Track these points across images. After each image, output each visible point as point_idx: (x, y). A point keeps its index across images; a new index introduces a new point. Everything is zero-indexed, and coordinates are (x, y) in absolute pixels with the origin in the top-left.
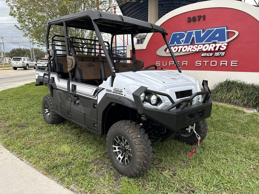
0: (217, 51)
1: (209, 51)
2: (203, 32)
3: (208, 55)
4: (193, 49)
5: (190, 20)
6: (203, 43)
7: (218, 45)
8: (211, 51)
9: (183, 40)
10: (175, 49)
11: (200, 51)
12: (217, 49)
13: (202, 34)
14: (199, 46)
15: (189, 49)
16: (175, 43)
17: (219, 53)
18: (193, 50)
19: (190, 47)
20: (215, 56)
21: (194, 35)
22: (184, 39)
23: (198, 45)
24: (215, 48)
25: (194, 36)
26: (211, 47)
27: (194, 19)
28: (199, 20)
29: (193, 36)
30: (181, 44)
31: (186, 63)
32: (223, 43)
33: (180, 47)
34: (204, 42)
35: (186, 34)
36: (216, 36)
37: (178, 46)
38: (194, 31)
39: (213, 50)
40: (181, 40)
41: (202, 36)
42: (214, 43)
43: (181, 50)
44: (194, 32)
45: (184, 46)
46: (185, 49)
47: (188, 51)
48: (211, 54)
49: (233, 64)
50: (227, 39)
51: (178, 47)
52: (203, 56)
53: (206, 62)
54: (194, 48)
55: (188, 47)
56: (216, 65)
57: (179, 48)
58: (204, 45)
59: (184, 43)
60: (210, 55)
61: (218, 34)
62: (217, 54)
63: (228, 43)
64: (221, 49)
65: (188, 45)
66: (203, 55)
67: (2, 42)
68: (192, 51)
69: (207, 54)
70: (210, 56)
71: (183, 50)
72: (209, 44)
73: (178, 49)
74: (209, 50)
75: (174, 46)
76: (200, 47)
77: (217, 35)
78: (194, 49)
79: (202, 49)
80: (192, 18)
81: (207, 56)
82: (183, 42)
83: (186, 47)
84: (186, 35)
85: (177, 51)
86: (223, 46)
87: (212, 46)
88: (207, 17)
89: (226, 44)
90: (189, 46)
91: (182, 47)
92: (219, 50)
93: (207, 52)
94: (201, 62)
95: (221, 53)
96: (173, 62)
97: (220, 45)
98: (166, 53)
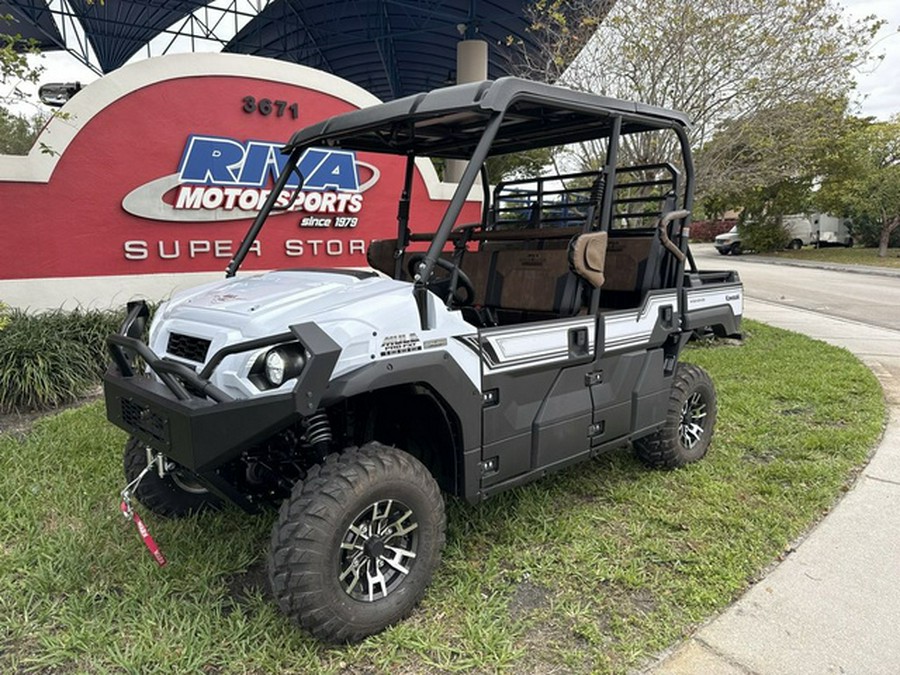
0: (340, 215)
1: (322, 213)
3: (319, 223)
7: (343, 198)
8: (327, 214)
9: (239, 169)
10: (213, 198)
11: (296, 209)
12: (341, 209)
16: (209, 173)
17: (345, 219)
20: (338, 227)
21: (271, 157)
22: (241, 164)
23: (290, 191)
24: (336, 205)
25: (274, 161)
26: (326, 203)
27: (263, 109)
29: (268, 161)
30: (233, 181)
32: (353, 194)
33: (232, 193)
34: (306, 185)
35: (245, 149)
36: (334, 172)
37: (223, 188)
39: (332, 209)
40: (229, 168)
43: (236, 204)
44: (271, 149)
45: (245, 188)
46: (249, 199)
47: (259, 207)
48: (328, 222)
50: (360, 185)
51: (223, 191)
52: (307, 227)
53: (315, 242)
55: (260, 194)
57: (226, 193)
58: (306, 192)
59: (241, 181)
60: (325, 224)
61: (337, 168)
62: (341, 222)
63: (362, 194)
64: (351, 208)
66: (306, 222)
69: (317, 220)
70: (324, 227)
71: (243, 203)
72: (322, 193)
73: (226, 198)
74: (323, 209)
77: (336, 171)
79: (303, 205)
80: (257, 101)
81: (319, 227)
82: (236, 177)
83: (252, 193)
84: (245, 155)
85: (223, 204)
86: (353, 201)
87: (330, 199)
89: (360, 198)
90: (264, 193)
91: (238, 192)
92: (347, 213)
93: (317, 214)
94: (301, 242)
95: (349, 219)
96: (207, 243)
97: (348, 197)
98: (175, 208)
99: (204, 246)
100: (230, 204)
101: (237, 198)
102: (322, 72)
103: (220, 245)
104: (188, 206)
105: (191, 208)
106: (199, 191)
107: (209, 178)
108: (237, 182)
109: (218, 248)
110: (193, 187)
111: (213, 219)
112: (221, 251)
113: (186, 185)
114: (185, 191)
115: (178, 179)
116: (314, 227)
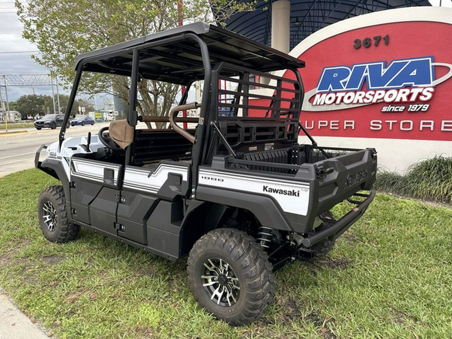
0: (413, 103)
1: (397, 103)
2: (385, 67)
3: (395, 109)
4: (365, 97)
5: (358, 45)
6: (385, 87)
7: (415, 92)
8: (401, 103)
9: (346, 82)
10: (330, 98)
11: (379, 101)
12: (413, 99)
13: (384, 71)
14: (378, 92)
15: (358, 97)
16: (330, 86)
17: (417, 106)
18: (366, 101)
19: (360, 95)
20: (410, 112)
21: (366, 72)
22: (348, 79)
23: (375, 91)
24: (409, 96)
25: (368, 74)
26: (402, 95)
27: (367, 44)
28: (377, 45)
29: (364, 74)
30: (343, 88)
31: (351, 123)
32: (425, 88)
33: (340, 95)
34: (387, 86)
35: (351, 70)
36: (412, 74)
37: (336, 93)
38: (367, 65)
39: (405, 99)
40: (341, 82)
41: (382, 74)
42: (406, 87)
43: (342, 101)
44: (367, 67)
45: (347, 92)
46: (349, 98)
47: (355, 101)
48: (402, 108)
49: (445, 127)
50: (433, 80)
52: (386, 112)
53: (391, 122)
54: (367, 96)
55: (355, 94)
56: (411, 128)
57: (337, 95)
58: (387, 90)
59: (347, 88)
60: (400, 110)
61: (415, 71)
62: (413, 108)
63: (434, 87)
64: (422, 98)
65: (355, 92)
66: (385, 109)
67: (4, 85)
68: (364, 103)
69: (394, 107)
70: (398, 112)
71: (346, 100)
72: (398, 90)
73: (337, 98)
74: (398, 100)
75: (328, 93)
76: (380, 94)
77: (414, 73)
78: (368, 99)
79: (383, 98)
80: (362, 42)
81: (394, 112)
82: (345, 86)
83: (352, 94)
84: (351, 73)
85: (335, 102)
86: (425, 93)
87: (404, 93)
88: (392, 40)
89: (432, 90)
90: (358, 93)
93: (393, 103)
94: (381, 122)
95: (421, 106)
96: (327, 122)
97: (420, 90)
98: (312, 105)
99: (325, 123)
100: (338, 101)
101: (343, 98)
102: (412, 7)
103: (333, 123)
104: (318, 104)
105: (319, 105)
106: (324, 95)
107: (330, 88)
108: (345, 89)
109: (331, 125)
110: (321, 94)
111: (330, 110)
112: (333, 126)
113: (318, 93)
114: (318, 96)
115: (316, 90)
116: (391, 112)
